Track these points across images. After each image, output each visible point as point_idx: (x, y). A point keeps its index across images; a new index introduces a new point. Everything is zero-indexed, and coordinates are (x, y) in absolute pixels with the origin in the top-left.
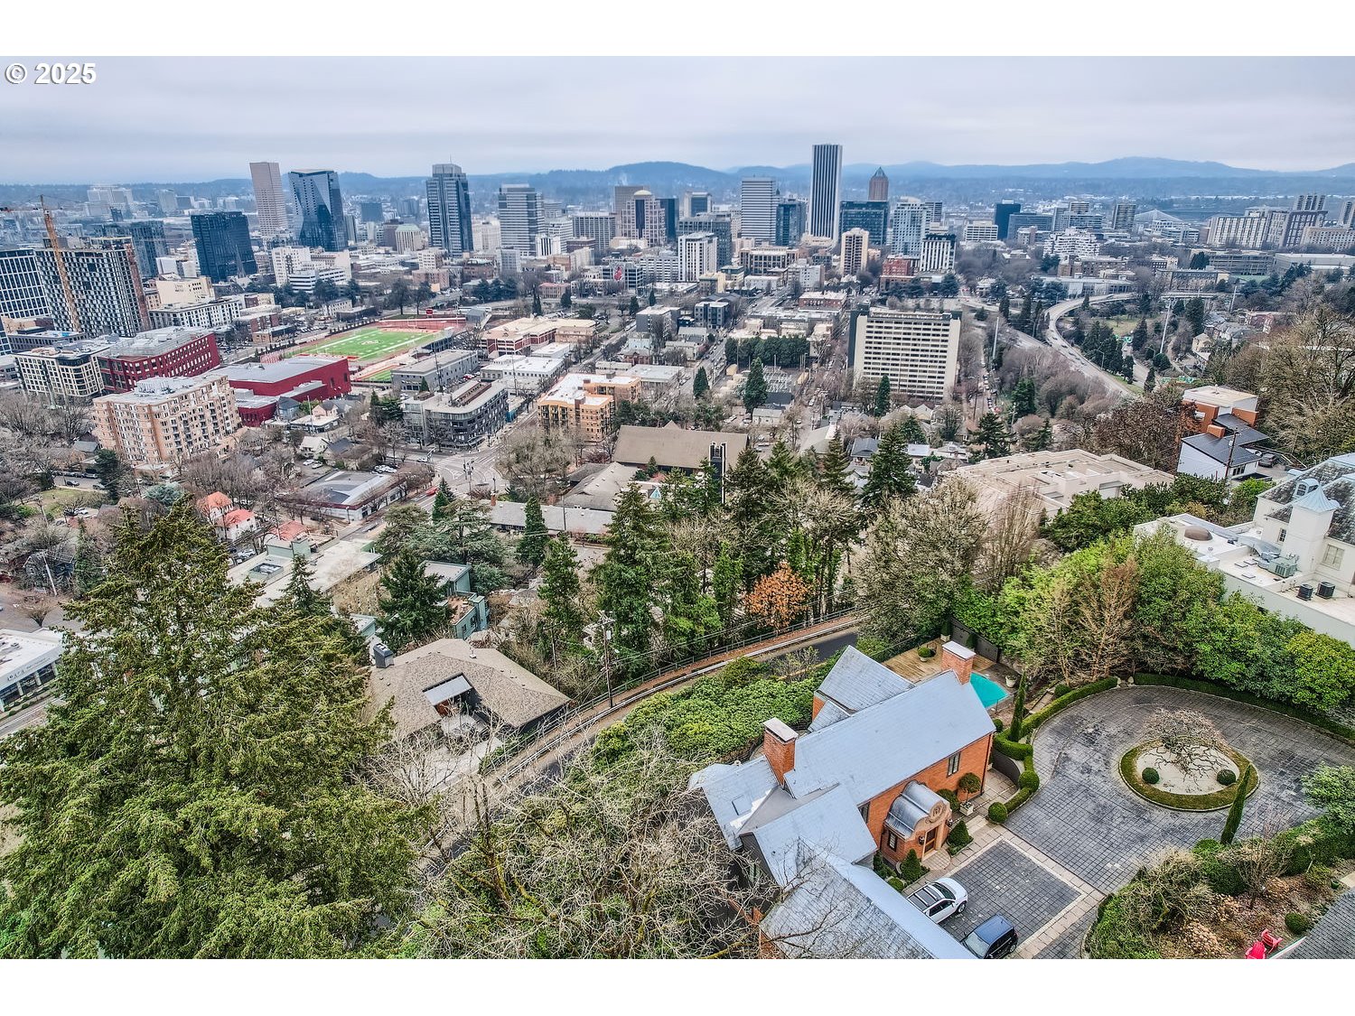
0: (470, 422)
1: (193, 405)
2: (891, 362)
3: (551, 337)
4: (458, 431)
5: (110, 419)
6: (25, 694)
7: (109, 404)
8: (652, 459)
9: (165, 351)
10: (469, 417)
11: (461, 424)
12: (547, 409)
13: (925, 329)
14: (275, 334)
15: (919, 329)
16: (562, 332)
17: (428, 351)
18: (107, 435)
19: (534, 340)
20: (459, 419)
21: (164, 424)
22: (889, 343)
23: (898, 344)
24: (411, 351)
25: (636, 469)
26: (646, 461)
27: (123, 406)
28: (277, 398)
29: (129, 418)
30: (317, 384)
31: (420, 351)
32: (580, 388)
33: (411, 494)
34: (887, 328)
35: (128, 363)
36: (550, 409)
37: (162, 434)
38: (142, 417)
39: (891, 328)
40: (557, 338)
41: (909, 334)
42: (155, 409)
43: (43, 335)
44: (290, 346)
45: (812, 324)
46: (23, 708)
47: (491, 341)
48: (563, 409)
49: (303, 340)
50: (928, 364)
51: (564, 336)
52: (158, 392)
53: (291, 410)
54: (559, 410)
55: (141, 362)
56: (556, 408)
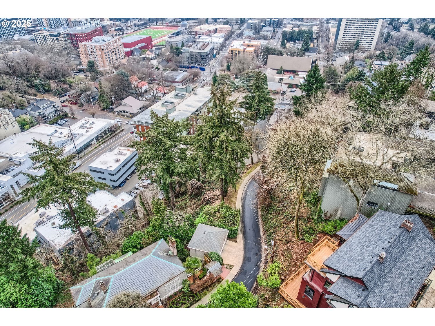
0: (207, 56)
1: (112, 47)
2: (353, 37)
3: (216, 31)
4: (202, 59)
5: (85, 51)
6: (101, 139)
7: (85, 45)
8: (281, 67)
9: (88, 32)
10: (206, 54)
11: (203, 56)
12: (233, 52)
13: (368, 23)
14: (116, 30)
15: (366, 23)
16: (220, 29)
17: (173, 36)
18: (84, 57)
19: (210, 32)
20: (203, 54)
21: (105, 53)
22: (353, 29)
23: (357, 30)
24: (167, 36)
25: (276, 71)
26: (279, 68)
27: (90, 46)
28: (132, 48)
29: (92, 51)
30: (143, 44)
31: (171, 36)
32: (242, 45)
33: (195, 79)
34: (353, 23)
35: (78, 35)
36: (234, 51)
37: (105, 57)
38: (98, 50)
39: (355, 23)
40: (218, 31)
41: (362, 25)
42: (102, 47)
43: (36, 28)
44: (123, 34)
45: (311, 26)
46: (103, 143)
47: (196, 32)
48: (239, 52)
49: (126, 32)
50: (367, 37)
51: (221, 30)
52: (101, 41)
53: (138, 53)
54: (238, 52)
55: (82, 35)
56: (236, 51)
